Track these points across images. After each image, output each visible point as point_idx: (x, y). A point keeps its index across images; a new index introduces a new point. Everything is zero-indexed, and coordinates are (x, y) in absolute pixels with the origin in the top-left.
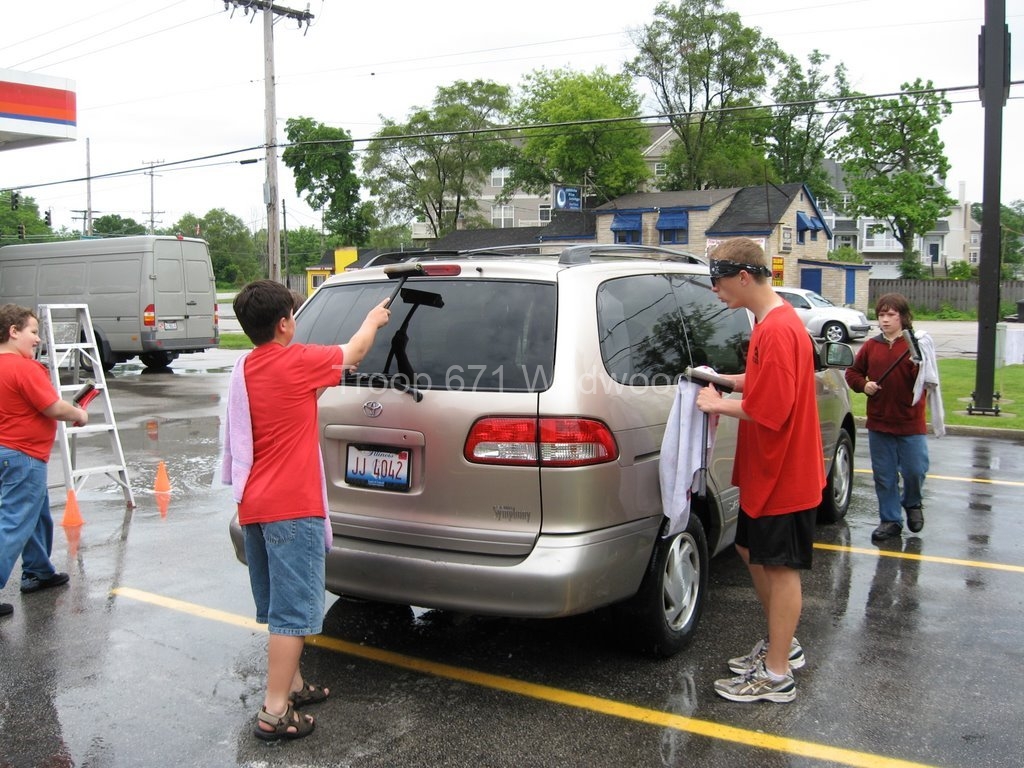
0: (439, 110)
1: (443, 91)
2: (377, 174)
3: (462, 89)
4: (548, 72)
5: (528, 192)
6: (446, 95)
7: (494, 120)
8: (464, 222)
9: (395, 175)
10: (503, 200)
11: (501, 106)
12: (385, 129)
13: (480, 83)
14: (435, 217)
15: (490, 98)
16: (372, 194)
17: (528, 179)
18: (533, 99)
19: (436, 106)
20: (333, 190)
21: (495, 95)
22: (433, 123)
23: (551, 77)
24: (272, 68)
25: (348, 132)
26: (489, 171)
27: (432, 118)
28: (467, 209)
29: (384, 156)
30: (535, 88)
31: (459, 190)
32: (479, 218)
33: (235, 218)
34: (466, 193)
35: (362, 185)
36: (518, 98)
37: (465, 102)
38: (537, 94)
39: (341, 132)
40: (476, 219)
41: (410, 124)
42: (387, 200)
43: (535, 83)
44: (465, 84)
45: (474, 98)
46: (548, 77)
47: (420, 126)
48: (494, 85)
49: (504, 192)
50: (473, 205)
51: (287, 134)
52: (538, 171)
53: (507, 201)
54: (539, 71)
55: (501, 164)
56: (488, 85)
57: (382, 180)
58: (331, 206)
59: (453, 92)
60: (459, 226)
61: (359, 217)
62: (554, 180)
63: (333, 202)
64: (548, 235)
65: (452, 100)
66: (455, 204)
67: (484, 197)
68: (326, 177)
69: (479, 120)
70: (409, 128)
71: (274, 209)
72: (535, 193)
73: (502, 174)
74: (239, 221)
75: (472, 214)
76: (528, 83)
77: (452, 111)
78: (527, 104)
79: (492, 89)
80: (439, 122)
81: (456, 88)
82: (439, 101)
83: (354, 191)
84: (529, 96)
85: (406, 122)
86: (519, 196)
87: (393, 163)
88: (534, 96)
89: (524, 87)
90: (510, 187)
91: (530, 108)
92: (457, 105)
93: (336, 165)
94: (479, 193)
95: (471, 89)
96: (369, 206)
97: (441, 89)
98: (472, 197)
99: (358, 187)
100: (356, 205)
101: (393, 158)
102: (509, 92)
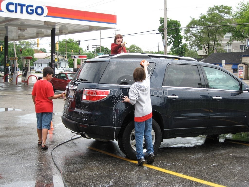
0: (209, 15)
1: (210, 9)
2: (189, 35)
3: (216, 8)
4: (245, 2)
5: (237, 41)
6: (211, 10)
7: (226, 18)
8: (217, 50)
9: (194, 35)
10: (229, 43)
11: (229, 13)
12: (192, 21)
13: (222, 6)
14: (207, 48)
15: (225, 11)
16: (186, 41)
17: (238, 36)
18: (240, 11)
19: (208, 13)
20: (174, 40)
21: (227, 10)
22: (207, 19)
23: (246, 4)
24: (166, 6)
25: (179, 21)
26: (225, 34)
27: (207, 17)
28: (217, 46)
29: (191, 29)
30: (241, 7)
31: (215, 40)
32: (221, 49)
33: (139, 48)
34: (217, 41)
35: (183, 38)
36: (235, 11)
37: (217, 12)
38: (241, 9)
39: (177, 22)
40: (220, 49)
41: (200, 19)
42: (191, 43)
43: (241, 6)
44: (217, 6)
45: (220, 11)
46: (245, 4)
47: (203, 20)
48: (227, 7)
49: (230, 41)
50: (219, 45)
51: (160, 22)
52: (241, 34)
53: (231, 44)
54: (242, 2)
55: (229, 32)
56: (225, 7)
57: (190, 37)
58: (173, 45)
59: (213, 9)
60: (215, 52)
61: (182, 48)
62: (246, 37)
63: (174, 44)
64: (244, 55)
65: (213, 11)
66: (213, 44)
67: (223, 42)
68: (171, 36)
69: (222, 18)
70: (200, 20)
71: (166, 47)
72: (240, 41)
73: (229, 35)
74: (140, 49)
75: (219, 47)
76: (239, 6)
77: (213, 15)
78: (238, 12)
79: (226, 8)
80: (209, 18)
81: (214, 7)
82: (209, 12)
83: (180, 40)
84: (239, 10)
85: (198, 19)
86: (235, 42)
87: (194, 31)
88: (240, 10)
89: (237, 7)
90: (232, 39)
91: (239, 14)
92: (214, 13)
93: (175, 32)
94: (221, 41)
95: (219, 8)
96: (185, 45)
97: (210, 8)
98: (219, 42)
99: (182, 39)
100: (181, 44)
101: (195, 30)
102: (232, 9)
